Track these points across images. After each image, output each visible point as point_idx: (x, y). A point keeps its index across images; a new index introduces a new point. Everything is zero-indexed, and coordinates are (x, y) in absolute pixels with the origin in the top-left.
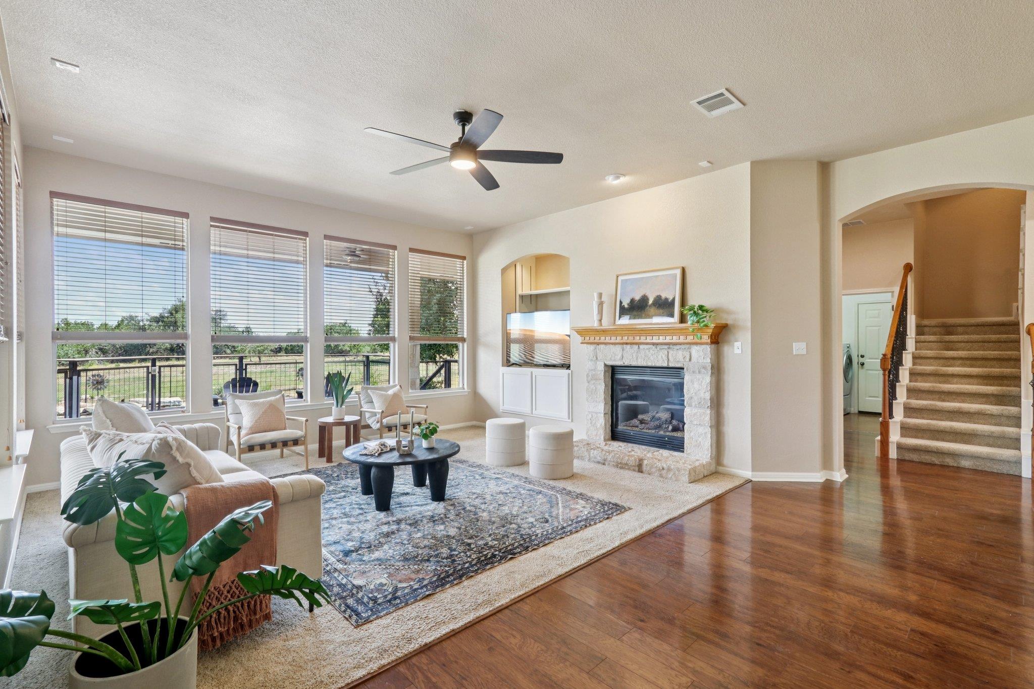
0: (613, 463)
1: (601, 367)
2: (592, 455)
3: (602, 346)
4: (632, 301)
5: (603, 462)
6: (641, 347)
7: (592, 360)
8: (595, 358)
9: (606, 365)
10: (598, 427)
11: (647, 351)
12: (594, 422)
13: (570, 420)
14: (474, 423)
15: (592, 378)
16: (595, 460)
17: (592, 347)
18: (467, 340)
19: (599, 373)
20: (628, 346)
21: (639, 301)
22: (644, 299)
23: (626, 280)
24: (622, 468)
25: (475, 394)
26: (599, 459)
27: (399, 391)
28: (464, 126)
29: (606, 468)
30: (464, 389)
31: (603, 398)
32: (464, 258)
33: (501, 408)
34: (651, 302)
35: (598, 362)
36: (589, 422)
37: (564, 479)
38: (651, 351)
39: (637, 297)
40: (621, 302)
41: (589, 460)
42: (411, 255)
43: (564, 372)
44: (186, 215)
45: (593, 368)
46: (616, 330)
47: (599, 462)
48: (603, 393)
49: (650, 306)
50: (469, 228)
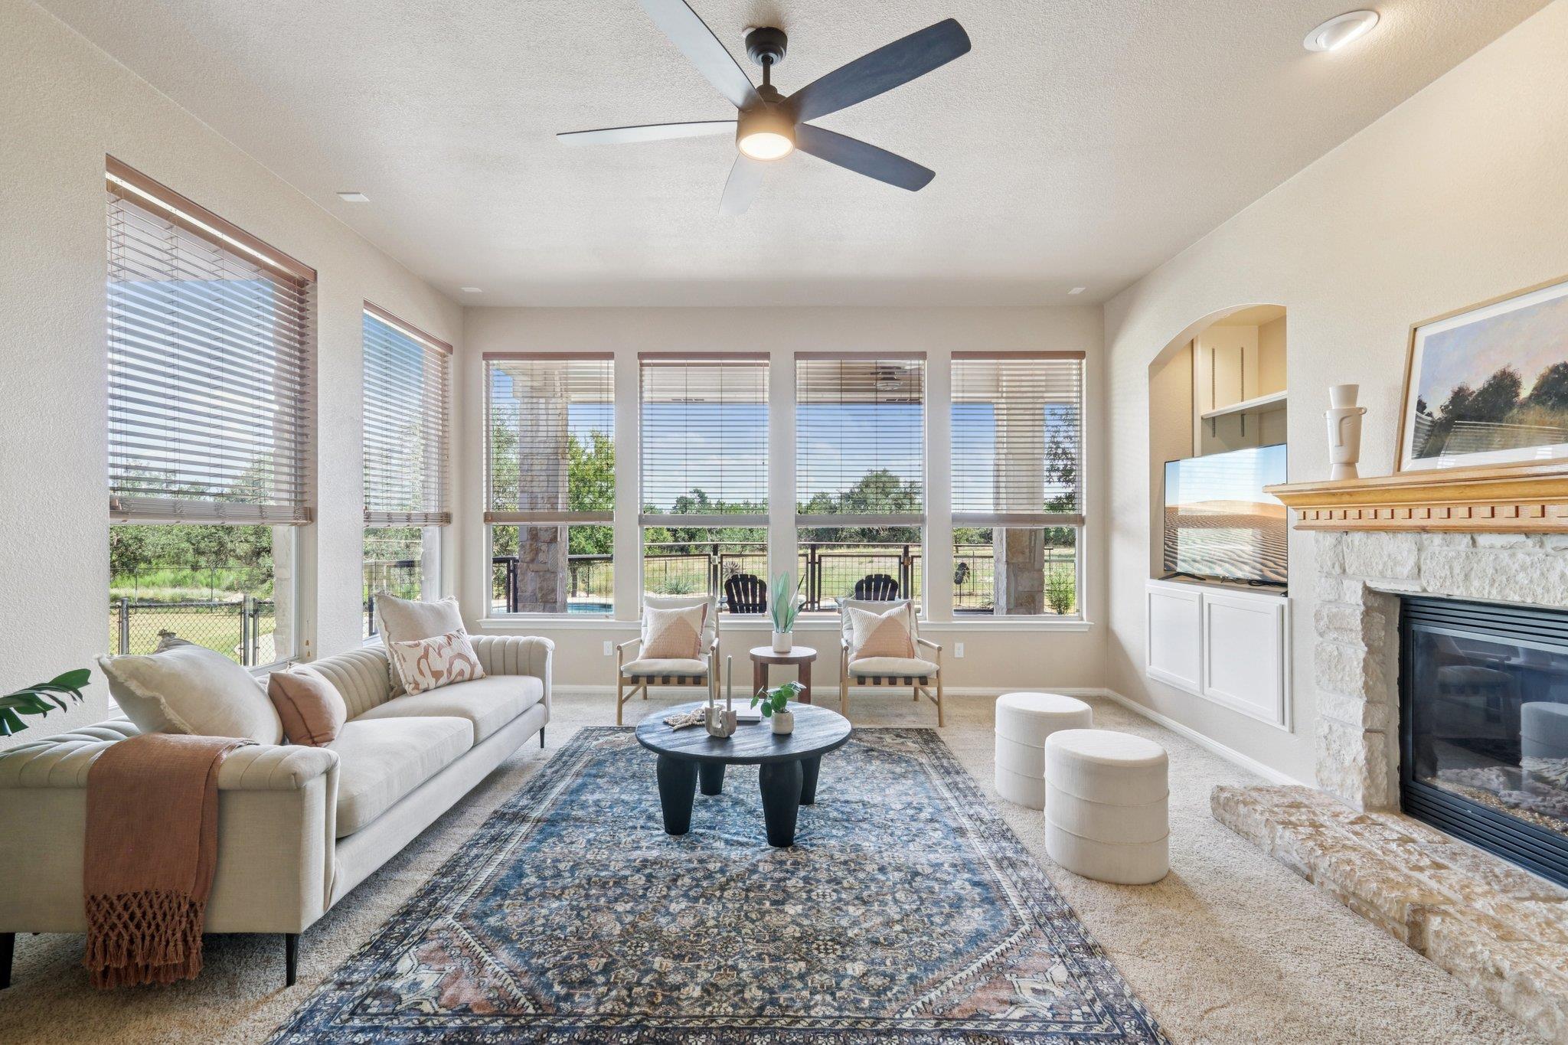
0: (1333, 887)
1: (1354, 597)
2: (1278, 841)
3: (1357, 538)
4: (1459, 395)
5: (1307, 871)
6: (1483, 540)
7: (1328, 575)
8: (1337, 569)
9: (1369, 592)
10: (1347, 763)
11: (1504, 555)
12: (1335, 746)
13: (1286, 728)
14: (1105, 692)
15: (1334, 624)
16: (1288, 858)
17: (1330, 539)
18: (1087, 521)
19: (1348, 611)
20: (1437, 539)
21: (1483, 392)
22: (1504, 386)
23: (1442, 336)
24: (1356, 910)
25: (1106, 634)
26: (1295, 859)
27: (901, 613)
28: (767, 63)
29: (1303, 889)
30: (1082, 619)
31: (1360, 684)
32: (1080, 355)
33: (1148, 669)
34: (1525, 391)
35: (1346, 583)
36: (1323, 745)
37: (1118, 884)
38: (1520, 556)
39: (1477, 383)
40: (1421, 406)
41: (1272, 853)
42: (957, 364)
43: (1271, 601)
44: (609, 356)
45: (1331, 597)
46: (1405, 488)
47: (1295, 868)
48: (1359, 671)
49: (1524, 405)
50: (1076, 290)
